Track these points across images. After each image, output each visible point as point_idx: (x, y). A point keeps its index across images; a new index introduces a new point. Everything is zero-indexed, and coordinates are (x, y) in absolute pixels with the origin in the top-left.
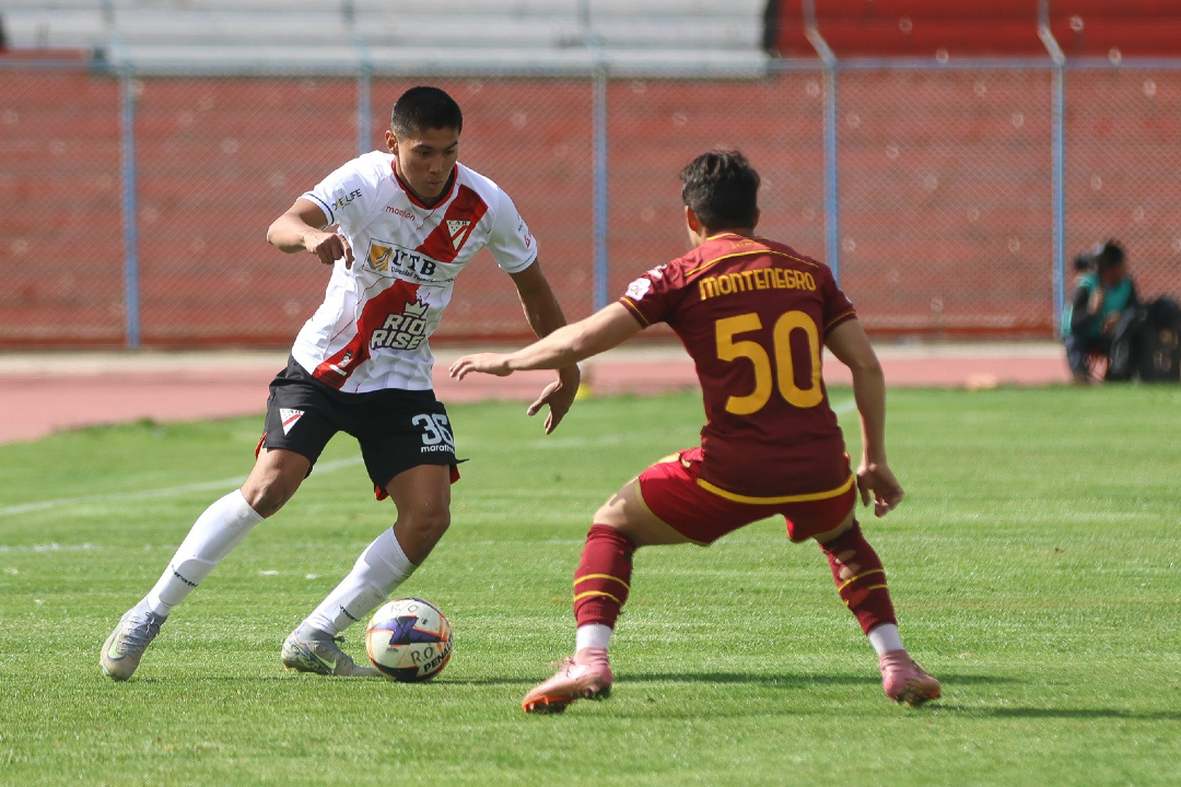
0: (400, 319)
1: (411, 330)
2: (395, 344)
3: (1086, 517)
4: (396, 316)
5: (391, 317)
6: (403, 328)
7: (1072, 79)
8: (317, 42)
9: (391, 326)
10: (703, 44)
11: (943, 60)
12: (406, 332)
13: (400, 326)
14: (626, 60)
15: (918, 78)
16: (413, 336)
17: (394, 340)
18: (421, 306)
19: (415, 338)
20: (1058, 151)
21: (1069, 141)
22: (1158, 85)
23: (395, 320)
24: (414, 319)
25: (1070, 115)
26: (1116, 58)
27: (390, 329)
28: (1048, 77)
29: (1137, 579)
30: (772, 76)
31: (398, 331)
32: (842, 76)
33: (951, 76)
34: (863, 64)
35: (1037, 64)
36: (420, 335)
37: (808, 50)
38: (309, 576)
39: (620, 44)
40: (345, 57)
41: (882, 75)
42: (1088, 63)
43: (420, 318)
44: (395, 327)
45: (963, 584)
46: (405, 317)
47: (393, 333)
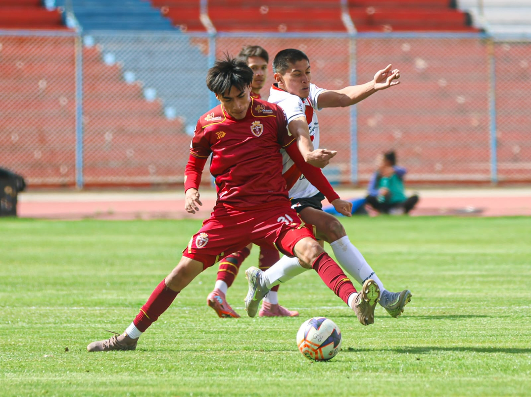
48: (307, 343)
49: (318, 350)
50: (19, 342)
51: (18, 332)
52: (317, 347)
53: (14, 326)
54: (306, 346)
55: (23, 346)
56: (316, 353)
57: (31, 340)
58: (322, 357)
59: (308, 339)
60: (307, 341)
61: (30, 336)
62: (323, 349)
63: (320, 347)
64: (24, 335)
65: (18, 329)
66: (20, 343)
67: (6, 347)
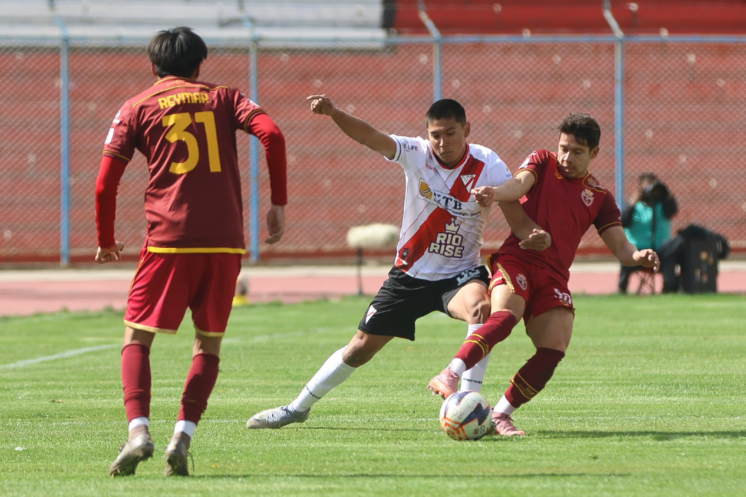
0: (445, 235)
1: (454, 243)
2: (446, 254)
3: (639, 400)
4: (442, 234)
5: (439, 235)
6: (448, 242)
7: (629, 51)
8: (27, 21)
9: (441, 241)
10: (334, 24)
11: (527, 35)
12: (451, 244)
13: (446, 241)
14: (275, 36)
15: (507, 50)
16: (455, 247)
17: (445, 251)
18: (455, 226)
19: (457, 249)
20: (618, 109)
21: (627, 100)
22: (698, 55)
23: (442, 237)
24: (453, 235)
25: (627, 80)
26: (664, 33)
27: (441, 244)
28: (611, 49)
29: (678, 449)
30: (391, 48)
31: (446, 245)
32: (445, 48)
33: (533, 48)
34: (460, 39)
35: (602, 38)
36: (460, 246)
37: (420, 28)
38: (17, 449)
39: (269, 24)
40: (51, 33)
41: (478, 47)
42: (643, 38)
43: (456, 234)
44: (443, 242)
45: (540, 454)
46: (448, 234)
47: (443, 246)
48: (447, 421)
49: (460, 429)
50: (719, 465)
51: (717, 451)
52: (458, 425)
53: (712, 443)
54: (447, 424)
55: (724, 471)
56: (458, 432)
57: (735, 463)
58: (466, 436)
59: (447, 416)
60: (448, 419)
61: (735, 458)
62: (464, 427)
63: (462, 425)
64: (726, 457)
65: (717, 447)
66: (720, 468)
67: (701, 473)
